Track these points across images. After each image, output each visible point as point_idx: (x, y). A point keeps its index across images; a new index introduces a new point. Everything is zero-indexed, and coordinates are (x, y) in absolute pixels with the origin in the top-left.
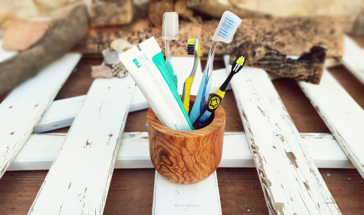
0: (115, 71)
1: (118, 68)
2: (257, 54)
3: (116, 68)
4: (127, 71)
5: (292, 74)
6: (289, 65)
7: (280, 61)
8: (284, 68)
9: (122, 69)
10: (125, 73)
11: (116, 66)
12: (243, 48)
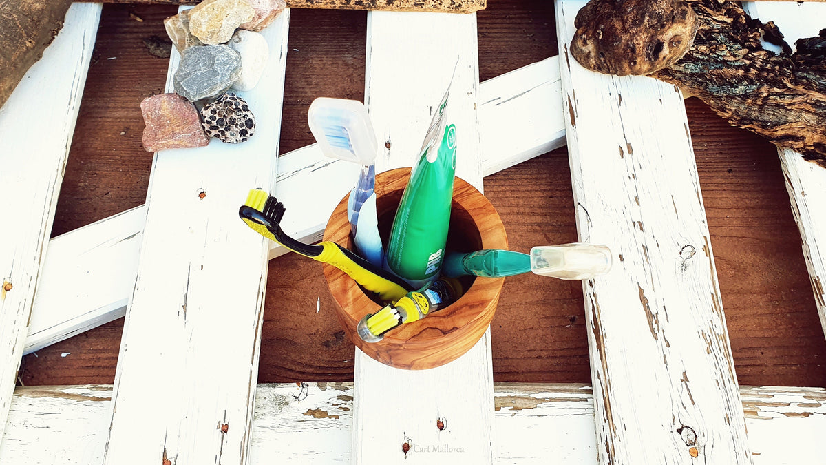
0: (215, 128)
1: (221, 122)
2: (666, 51)
3: (214, 123)
4: (250, 124)
5: (764, 125)
6: (765, 91)
7: (738, 67)
8: (745, 97)
9: (233, 122)
10: (243, 133)
11: (213, 118)
12: (624, 22)
